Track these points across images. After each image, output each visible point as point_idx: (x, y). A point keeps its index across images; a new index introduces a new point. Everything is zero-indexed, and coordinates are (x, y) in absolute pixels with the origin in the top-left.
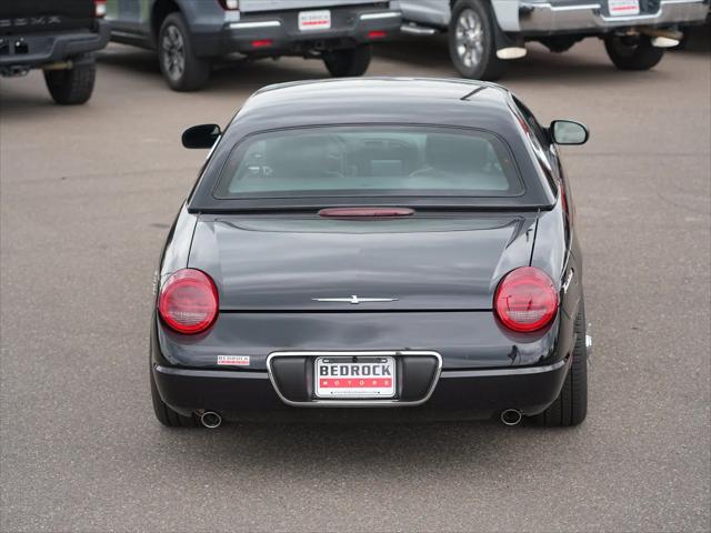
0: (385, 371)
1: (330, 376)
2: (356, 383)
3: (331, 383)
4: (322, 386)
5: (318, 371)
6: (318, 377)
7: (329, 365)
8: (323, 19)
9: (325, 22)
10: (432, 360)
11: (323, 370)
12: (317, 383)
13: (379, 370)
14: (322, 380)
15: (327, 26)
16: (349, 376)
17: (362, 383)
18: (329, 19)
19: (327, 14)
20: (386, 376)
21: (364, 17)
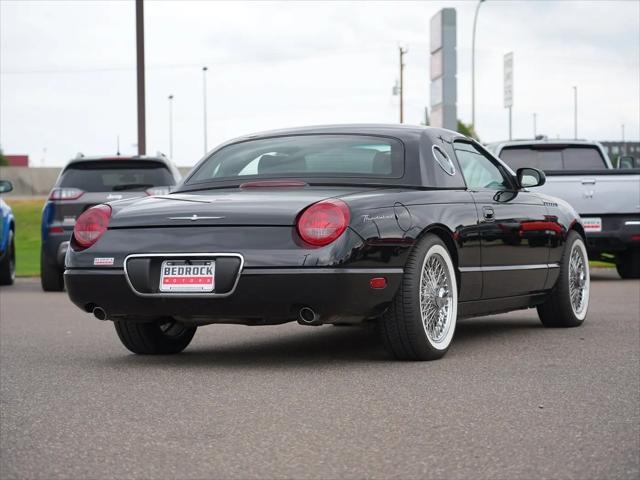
0: (209, 271)
1: (170, 276)
2: (187, 281)
3: (171, 281)
4: (165, 283)
5: (163, 271)
6: (163, 276)
7: (171, 267)
8: (596, 224)
9: (597, 227)
10: (237, 260)
11: (167, 271)
12: (162, 280)
13: (204, 271)
14: (165, 278)
15: (599, 230)
16: (184, 276)
17: (192, 281)
18: (600, 224)
19: (599, 220)
20: (209, 275)
21: (628, 223)
